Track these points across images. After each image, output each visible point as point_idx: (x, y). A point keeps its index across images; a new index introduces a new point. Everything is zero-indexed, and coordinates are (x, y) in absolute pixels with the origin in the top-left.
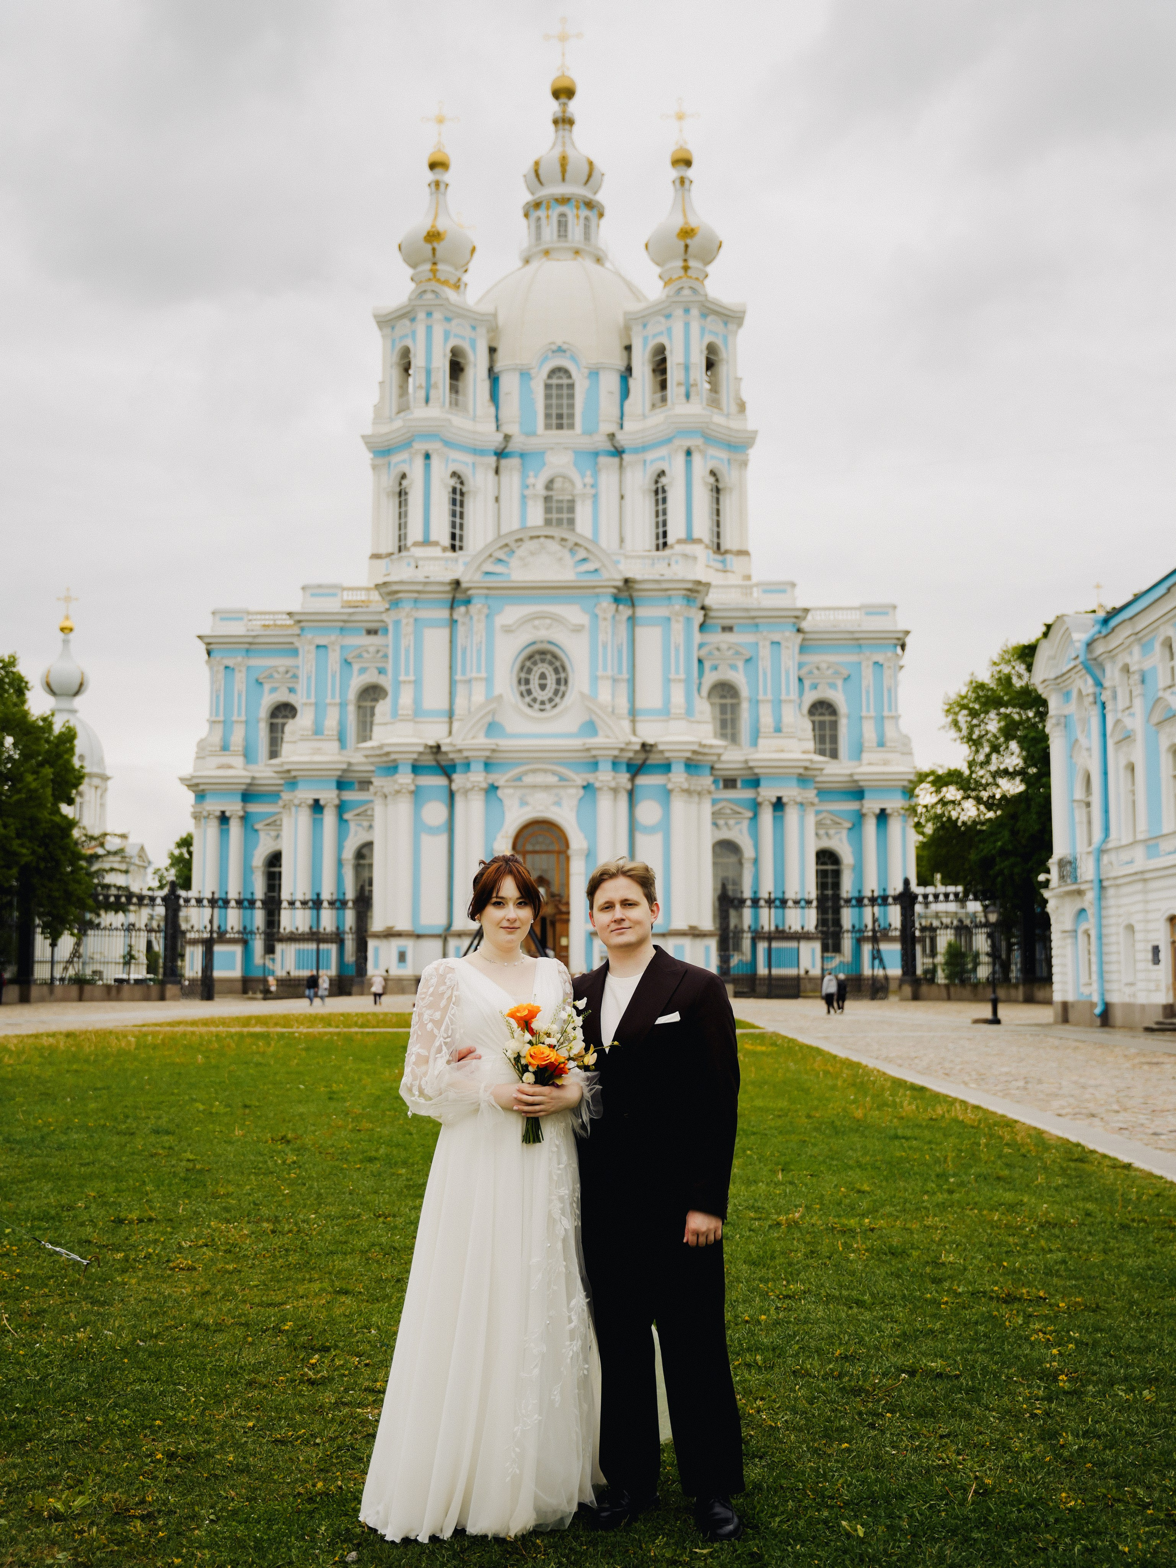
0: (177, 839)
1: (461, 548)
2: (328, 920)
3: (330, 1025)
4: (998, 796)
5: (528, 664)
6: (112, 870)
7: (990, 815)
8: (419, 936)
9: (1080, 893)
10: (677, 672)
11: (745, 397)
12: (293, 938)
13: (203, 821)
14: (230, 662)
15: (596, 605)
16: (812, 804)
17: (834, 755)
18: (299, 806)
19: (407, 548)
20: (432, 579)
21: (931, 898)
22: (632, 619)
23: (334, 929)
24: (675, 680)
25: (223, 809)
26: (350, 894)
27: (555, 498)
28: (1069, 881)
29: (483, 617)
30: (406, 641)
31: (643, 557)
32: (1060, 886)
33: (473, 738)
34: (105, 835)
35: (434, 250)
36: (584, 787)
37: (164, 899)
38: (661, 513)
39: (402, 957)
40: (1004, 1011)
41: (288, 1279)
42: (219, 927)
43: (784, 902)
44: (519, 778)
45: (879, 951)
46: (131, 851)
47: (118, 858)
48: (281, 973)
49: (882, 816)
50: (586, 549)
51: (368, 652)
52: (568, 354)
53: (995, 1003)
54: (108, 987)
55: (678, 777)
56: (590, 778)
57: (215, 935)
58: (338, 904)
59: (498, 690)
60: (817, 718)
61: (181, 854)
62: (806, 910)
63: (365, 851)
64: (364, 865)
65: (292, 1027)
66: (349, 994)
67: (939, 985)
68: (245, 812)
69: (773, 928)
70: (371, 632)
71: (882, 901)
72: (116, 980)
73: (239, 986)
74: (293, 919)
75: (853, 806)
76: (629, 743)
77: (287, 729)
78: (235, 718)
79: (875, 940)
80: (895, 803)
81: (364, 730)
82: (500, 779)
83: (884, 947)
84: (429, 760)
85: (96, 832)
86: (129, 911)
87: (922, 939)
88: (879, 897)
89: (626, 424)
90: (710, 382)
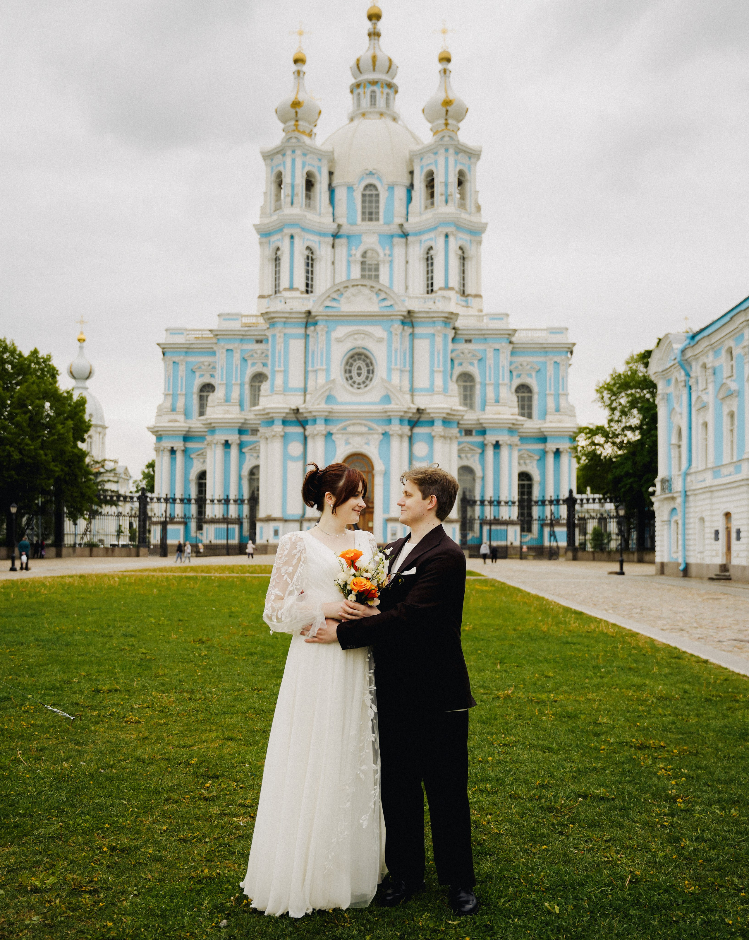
0: (147, 463)
1: (312, 292)
2: (233, 511)
3: (233, 572)
4: (626, 442)
5: (351, 361)
6: (109, 481)
7: (620, 452)
8: (286, 521)
9: (673, 498)
10: (438, 367)
11: (480, 202)
12: (213, 521)
13: (161, 452)
14: (176, 359)
15: (391, 327)
16: (517, 445)
17: (530, 416)
18: (217, 444)
19: (279, 292)
20: (294, 310)
21: (585, 501)
22: (412, 335)
23: (237, 516)
24: (437, 371)
25: (172, 445)
26: (246, 496)
27: (367, 263)
28: (667, 491)
29: (324, 333)
30: (280, 347)
31: (419, 298)
32: (661, 494)
33: (318, 404)
34: (104, 461)
35: (296, 112)
36: (383, 434)
37: (138, 498)
38: (430, 272)
39: (276, 533)
40: (626, 568)
41: (196, 730)
42: (170, 515)
43: (499, 503)
44: (345, 428)
45: (554, 532)
46: (120, 470)
47: (112, 474)
48: (206, 542)
49: (557, 453)
50: (386, 293)
51: (256, 353)
52: (376, 176)
53: (622, 563)
54: (107, 549)
55: (438, 428)
56: (387, 428)
57: (168, 519)
58: (239, 502)
59: (333, 376)
60: (520, 395)
61: (149, 472)
62: (512, 508)
63: (255, 471)
64: (254, 479)
65: (211, 573)
67: (588, 552)
68: (185, 447)
69: (492, 518)
70: (259, 341)
71: (556, 502)
72: (111, 545)
74: (213, 510)
75: (540, 446)
76: (409, 408)
77: (210, 399)
78: (179, 392)
79: (552, 525)
80: (565, 445)
81: (254, 399)
82: (334, 429)
83: (557, 529)
84: (292, 417)
85: (99, 459)
86: (118, 505)
87: (579, 525)
88: (555, 500)
89: (410, 219)
90: (460, 194)
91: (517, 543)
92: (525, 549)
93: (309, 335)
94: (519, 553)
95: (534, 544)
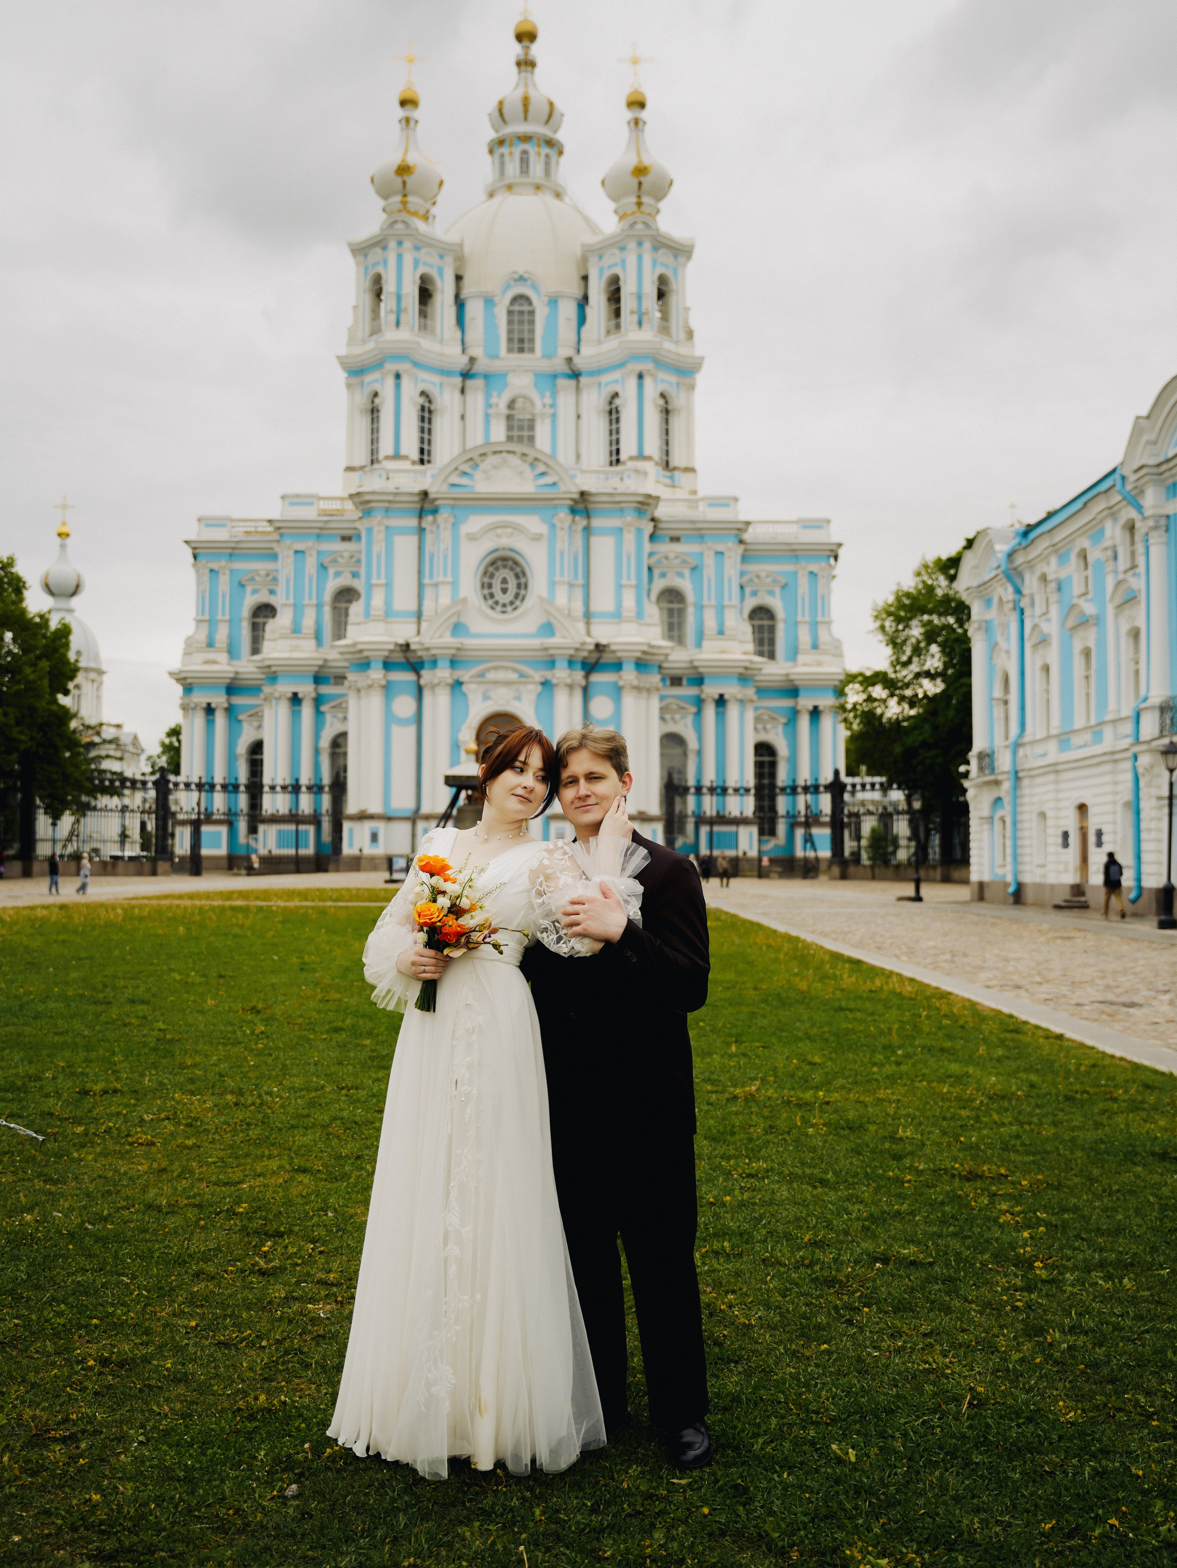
0: (167, 730)
1: (429, 462)
2: (306, 803)
3: (306, 899)
4: (921, 696)
5: (491, 569)
6: (108, 756)
7: (913, 712)
8: (389, 819)
9: (997, 783)
10: (629, 579)
11: (693, 324)
12: (275, 819)
13: (190, 712)
14: (214, 566)
15: (554, 516)
16: (751, 701)
17: (772, 656)
18: (279, 698)
19: (378, 461)
20: (402, 490)
21: (858, 787)
22: (587, 529)
23: (312, 812)
24: (626, 586)
25: (209, 701)
26: (326, 780)
27: (517, 417)
28: (987, 772)
29: (449, 526)
30: (379, 547)
31: (597, 472)
32: (978, 777)
33: (440, 637)
34: (101, 725)
35: (404, 176)
37: (155, 783)
38: (614, 432)
39: (374, 837)
40: (926, 890)
41: (247, 1155)
42: (206, 809)
43: (724, 790)
44: (482, 675)
45: (810, 835)
46: (125, 740)
47: (113, 746)
48: (263, 852)
49: (815, 713)
50: (545, 464)
51: (342, 557)
52: (529, 283)
53: (918, 883)
54: (104, 864)
55: (629, 675)
56: (548, 675)
57: (202, 817)
58: (316, 789)
59: (462, 595)
60: (757, 623)
61: (171, 743)
62: (745, 798)
63: (340, 740)
64: (339, 754)
65: (270, 900)
66: (326, 870)
67: (864, 866)
68: (230, 704)
69: (714, 813)
70: (346, 539)
71: (813, 789)
72: (111, 857)
73: (225, 863)
74: (274, 802)
75: (788, 703)
76: (583, 643)
77: (268, 627)
78: (219, 618)
79: (807, 825)
80: (827, 701)
81: (339, 629)
83: (815, 831)
84: (399, 657)
85: (93, 722)
86: (123, 795)
87: (849, 824)
88: (812, 786)
89: (584, 350)
90: (661, 311)
91: (753, 853)
92: (765, 862)
93: (424, 529)
94: (756, 868)
95: (780, 854)
